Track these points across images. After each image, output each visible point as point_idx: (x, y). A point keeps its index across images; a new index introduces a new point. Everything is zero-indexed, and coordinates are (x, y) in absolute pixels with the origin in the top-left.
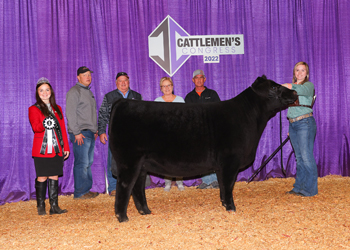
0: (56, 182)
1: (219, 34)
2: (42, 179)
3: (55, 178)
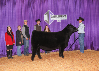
0: (11, 51)
1: (61, 14)
2: (8, 50)
3: (11, 50)
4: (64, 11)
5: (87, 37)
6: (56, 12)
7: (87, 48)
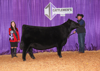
4: (69, 3)
5: (98, 35)
6: (59, 4)
7: (98, 49)
